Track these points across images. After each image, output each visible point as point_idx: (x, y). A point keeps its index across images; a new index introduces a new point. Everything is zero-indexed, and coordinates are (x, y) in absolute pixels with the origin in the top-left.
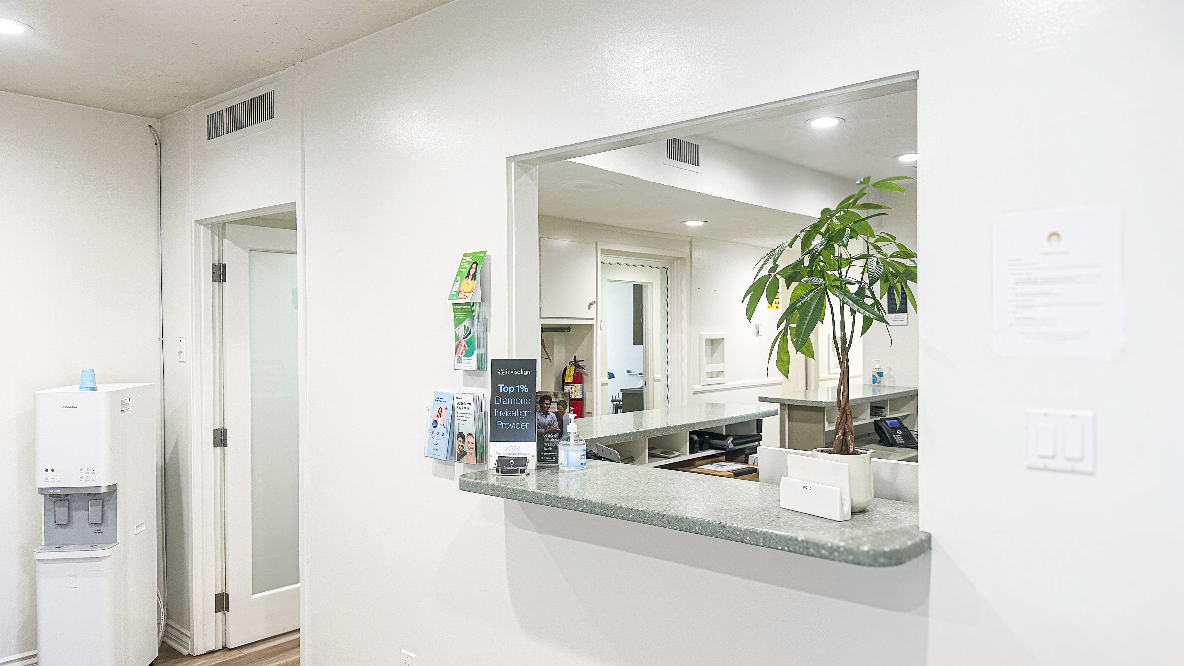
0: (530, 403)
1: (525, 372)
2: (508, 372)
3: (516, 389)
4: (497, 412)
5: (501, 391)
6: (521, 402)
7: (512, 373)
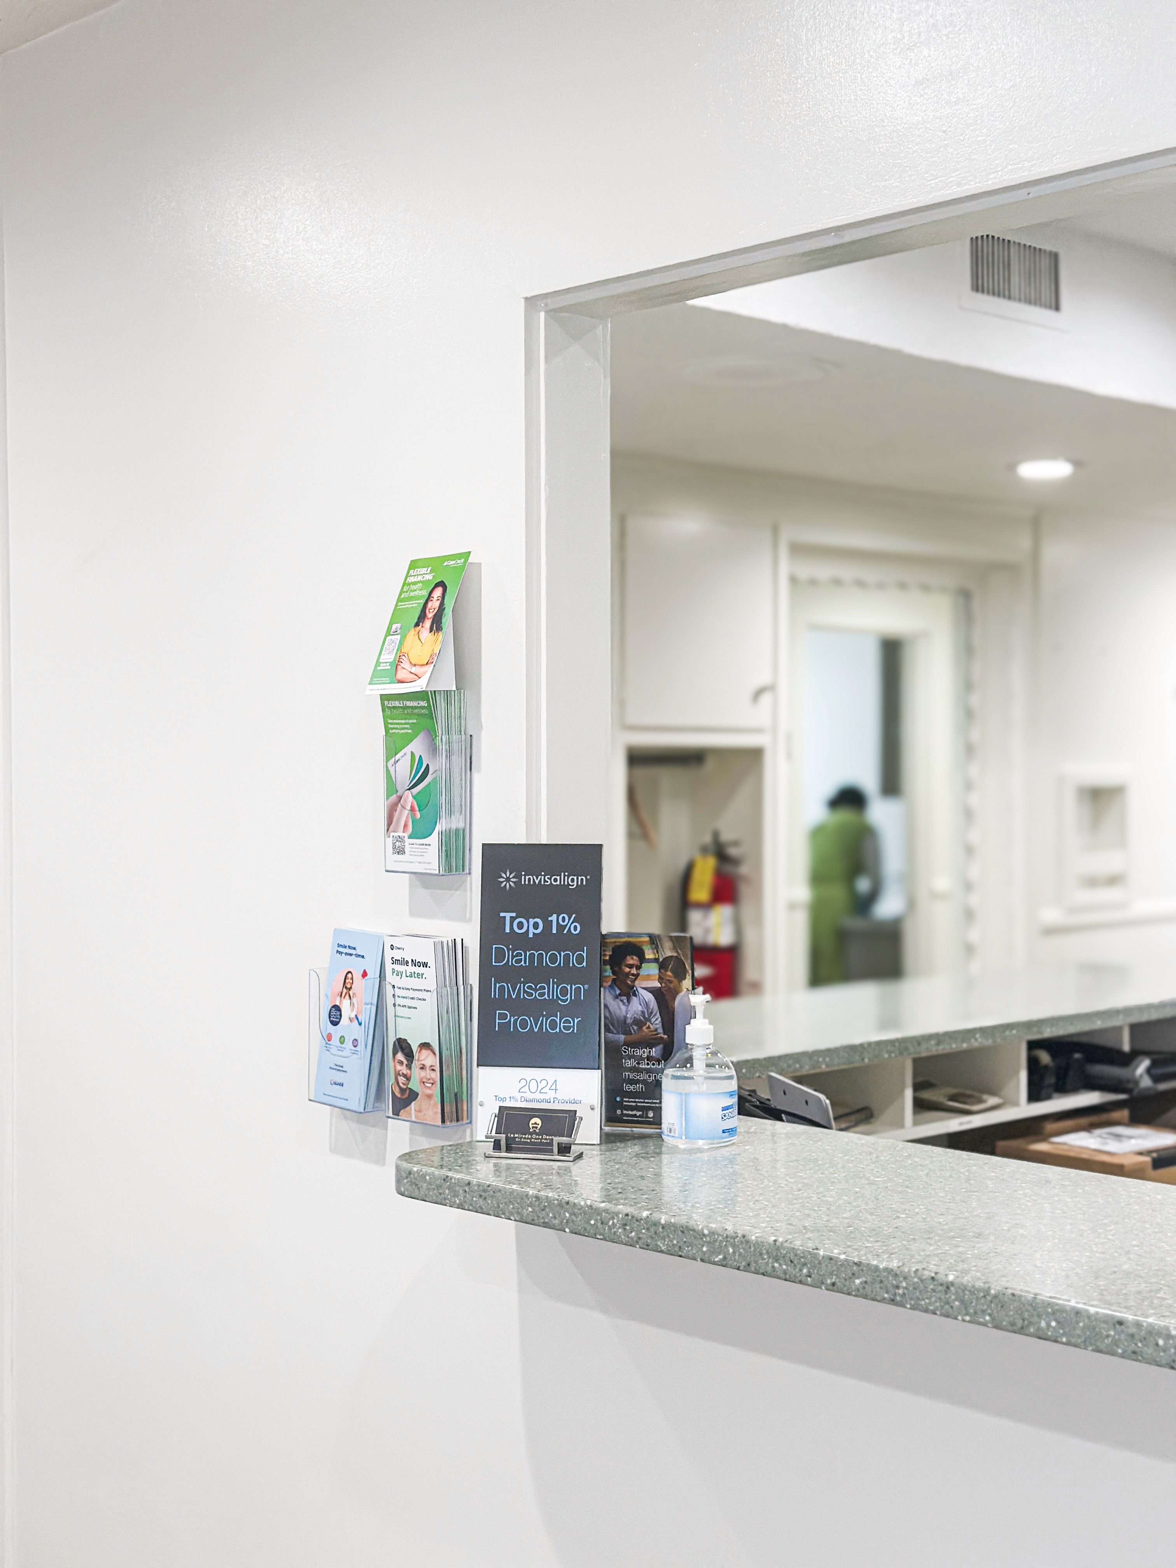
0: (585, 964)
1: (573, 880)
2: (525, 880)
3: (548, 925)
4: (498, 985)
5: (508, 930)
6: (560, 960)
7: (537, 882)
